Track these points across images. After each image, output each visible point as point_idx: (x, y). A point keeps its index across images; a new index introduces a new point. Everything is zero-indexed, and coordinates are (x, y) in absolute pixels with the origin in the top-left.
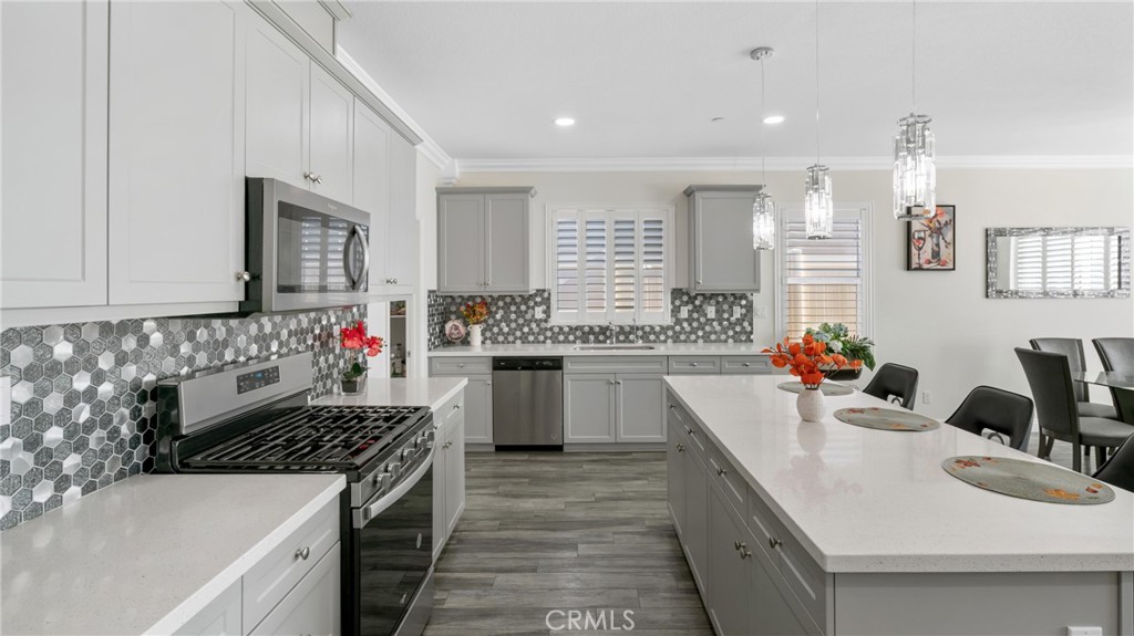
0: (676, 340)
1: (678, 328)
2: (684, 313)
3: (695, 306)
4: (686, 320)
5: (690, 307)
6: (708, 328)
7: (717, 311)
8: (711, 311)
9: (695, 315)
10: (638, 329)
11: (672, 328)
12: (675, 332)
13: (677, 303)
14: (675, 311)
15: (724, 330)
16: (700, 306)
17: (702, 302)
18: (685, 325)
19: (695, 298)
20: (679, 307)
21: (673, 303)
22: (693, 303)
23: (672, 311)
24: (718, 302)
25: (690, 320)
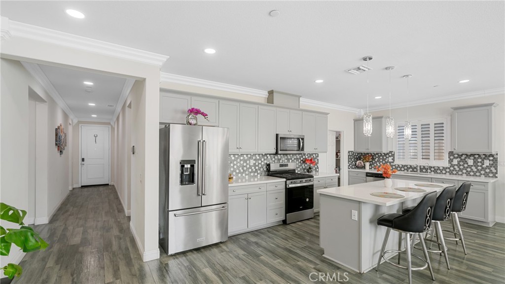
0: (451, 173)
1: (452, 168)
2: (455, 162)
3: (461, 159)
4: (456, 165)
5: (459, 159)
6: (469, 170)
7: (474, 162)
8: (470, 162)
9: (461, 163)
10: (431, 167)
11: (449, 168)
12: (450, 170)
13: (452, 157)
14: (451, 161)
16: (464, 159)
17: (466, 158)
18: (456, 167)
19: (462, 155)
20: (453, 159)
21: (449, 157)
22: (460, 158)
23: (449, 161)
24: (475, 158)
25: (458, 165)
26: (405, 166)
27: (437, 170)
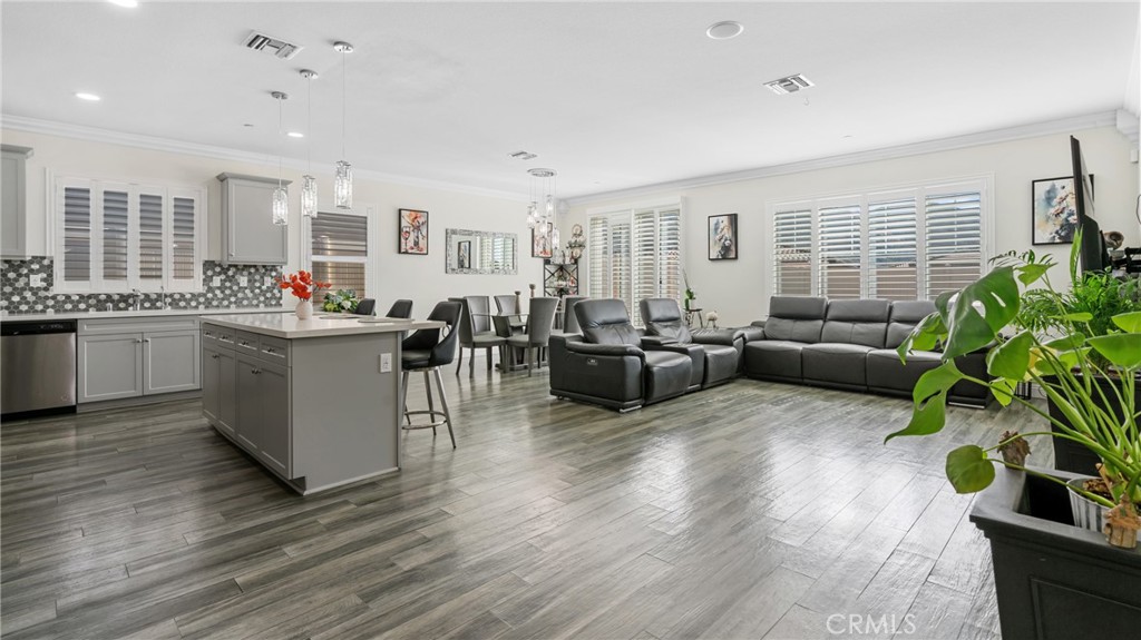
0: (208, 304)
1: (210, 295)
2: (217, 282)
3: (228, 277)
4: (218, 288)
5: (223, 277)
6: (240, 295)
7: (249, 281)
8: (243, 281)
9: (228, 284)
10: (166, 296)
11: (204, 295)
12: (207, 299)
13: (210, 273)
14: (208, 280)
15: (256, 297)
16: (233, 276)
17: (235, 273)
18: (218, 292)
19: (228, 269)
20: (212, 277)
21: (205, 273)
22: (225, 273)
23: (204, 280)
24: (250, 273)
25: (222, 288)
26: (90, 297)
27: (180, 300)
